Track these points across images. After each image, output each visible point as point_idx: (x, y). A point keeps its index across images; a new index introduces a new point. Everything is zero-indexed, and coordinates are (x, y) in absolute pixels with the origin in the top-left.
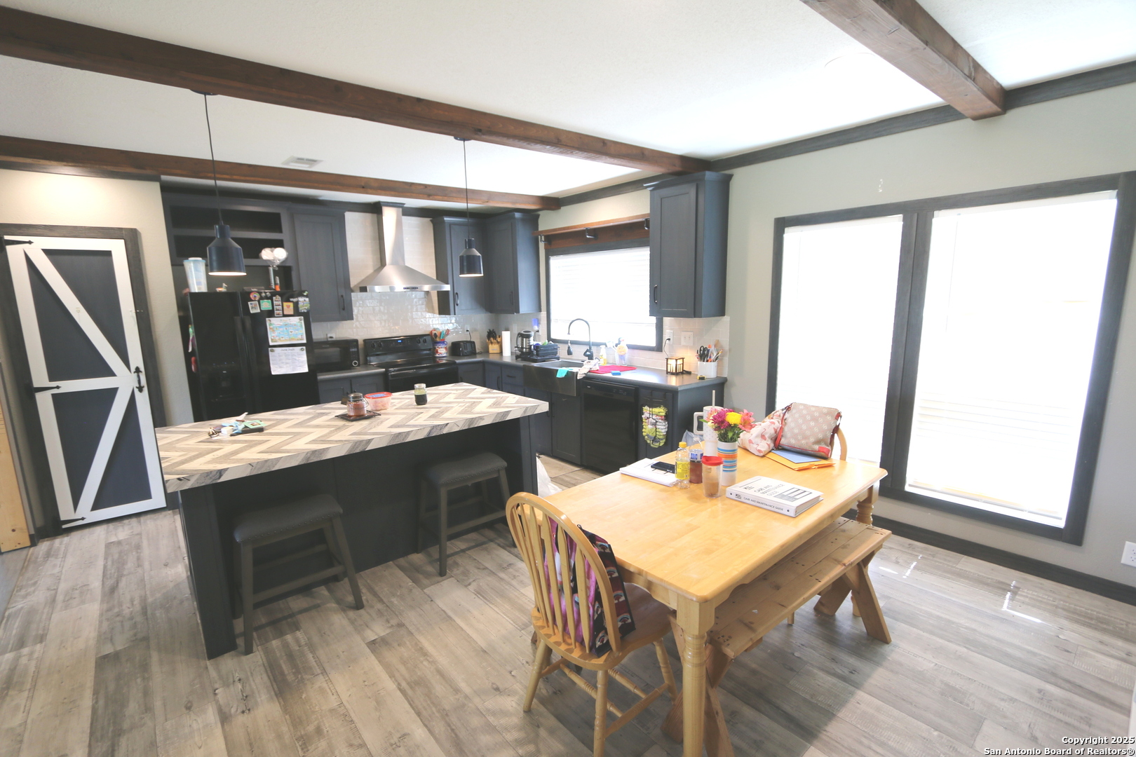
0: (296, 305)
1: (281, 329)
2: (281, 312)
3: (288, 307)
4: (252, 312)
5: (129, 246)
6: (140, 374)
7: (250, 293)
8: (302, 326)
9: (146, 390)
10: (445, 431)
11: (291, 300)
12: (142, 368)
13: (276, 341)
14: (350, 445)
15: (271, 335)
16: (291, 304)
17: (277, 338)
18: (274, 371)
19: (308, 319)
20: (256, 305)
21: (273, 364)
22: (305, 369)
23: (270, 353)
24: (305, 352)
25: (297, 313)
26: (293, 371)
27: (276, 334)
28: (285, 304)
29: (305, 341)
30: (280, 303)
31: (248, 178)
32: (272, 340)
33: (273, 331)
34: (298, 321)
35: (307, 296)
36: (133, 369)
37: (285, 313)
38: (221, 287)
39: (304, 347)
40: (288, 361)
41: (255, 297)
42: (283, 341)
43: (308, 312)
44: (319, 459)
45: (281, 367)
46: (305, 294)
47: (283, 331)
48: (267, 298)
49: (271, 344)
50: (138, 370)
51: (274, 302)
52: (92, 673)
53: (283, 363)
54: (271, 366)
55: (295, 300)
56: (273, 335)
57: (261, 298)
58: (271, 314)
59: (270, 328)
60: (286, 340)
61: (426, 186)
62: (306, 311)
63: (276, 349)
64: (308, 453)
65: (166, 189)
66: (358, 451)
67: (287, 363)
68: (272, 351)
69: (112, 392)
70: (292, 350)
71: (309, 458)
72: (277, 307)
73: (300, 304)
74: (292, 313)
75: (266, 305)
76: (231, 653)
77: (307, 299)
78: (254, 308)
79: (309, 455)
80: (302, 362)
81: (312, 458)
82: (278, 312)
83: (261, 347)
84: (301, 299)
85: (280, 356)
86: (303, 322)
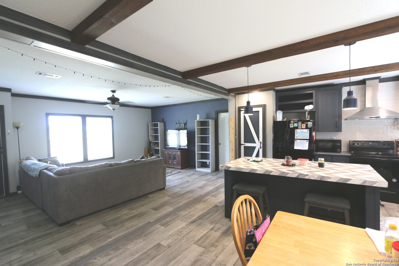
0: (307, 125)
1: (300, 133)
2: (301, 127)
3: (304, 126)
4: (291, 127)
5: (263, 109)
6: (261, 144)
7: (291, 121)
8: (308, 133)
9: (262, 148)
10: (306, 178)
11: (305, 123)
12: (262, 142)
13: (297, 137)
14: (264, 171)
15: (296, 135)
16: (305, 125)
17: (298, 136)
18: (295, 148)
19: (311, 130)
20: (292, 125)
21: (295, 145)
22: (306, 148)
23: (295, 142)
24: (308, 142)
25: (307, 128)
26: (302, 148)
27: (298, 135)
28: (303, 125)
29: (308, 138)
30: (301, 124)
31: (289, 84)
32: (296, 137)
33: (297, 134)
34: (307, 131)
35: (311, 122)
36: (260, 142)
37: (302, 128)
38: (285, 119)
39: (308, 141)
40: (301, 145)
41: (292, 122)
42: (300, 137)
43: (311, 128)
44: (254, 172)
45: (298, 147)
46: (311, 121)
47: (300, 134)
48: (296, 122)
49: (295, 138)
50: (261, 142)
51: (299, 124)
52: (212, 207)
53: (299, 145)
54: (295, 146)
55: (306, 123)
56: (297, 135)
57: (294, 123)
58: (297, 128)
59: (296, 133)
60: (301, 137)
61: (374, 67)
62: (310, 127)
63: (298, 140)
64: (251, 169)
65: (277, 92)
66: (267, 174)
67: (300, 146)
68: (296, 141)
69: (255, 147)
70: (303, 141)
71: (251, 171)
72: (300, 126)
73: (308, 125)
74: (305, 128)
75: (296, 125)
76: (228, 219)
77: (312, 123)
78: (291, 126)
79: (251, 170)
80: (306, 146)
81: (252, 171)
82: (300, 127)
83: (292, 139)
84: (309, 123)
85: (298, 143)
86: (309, 131)
